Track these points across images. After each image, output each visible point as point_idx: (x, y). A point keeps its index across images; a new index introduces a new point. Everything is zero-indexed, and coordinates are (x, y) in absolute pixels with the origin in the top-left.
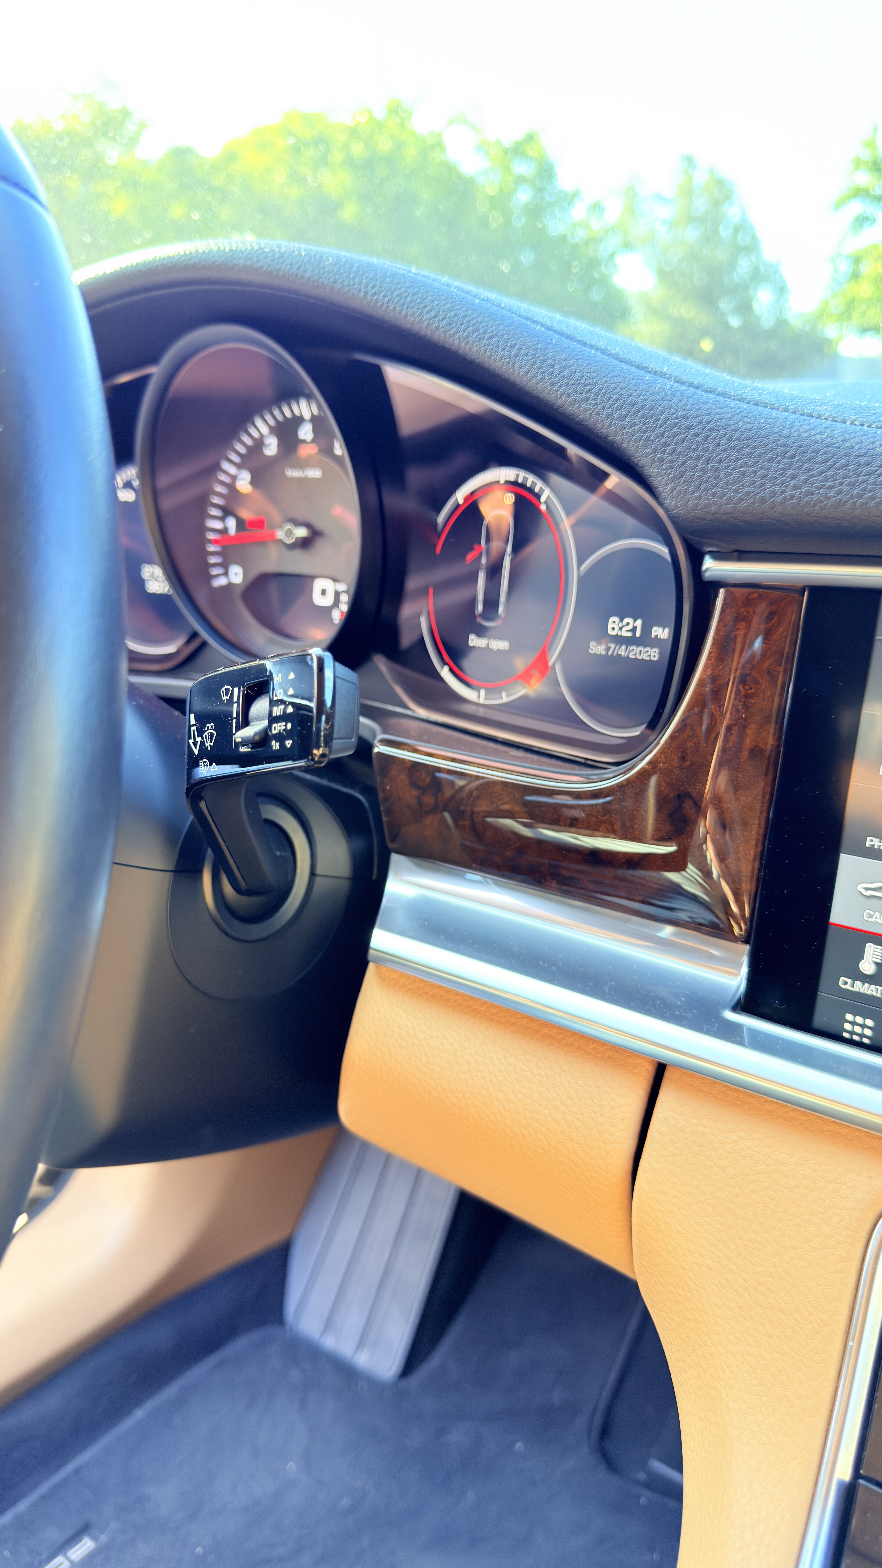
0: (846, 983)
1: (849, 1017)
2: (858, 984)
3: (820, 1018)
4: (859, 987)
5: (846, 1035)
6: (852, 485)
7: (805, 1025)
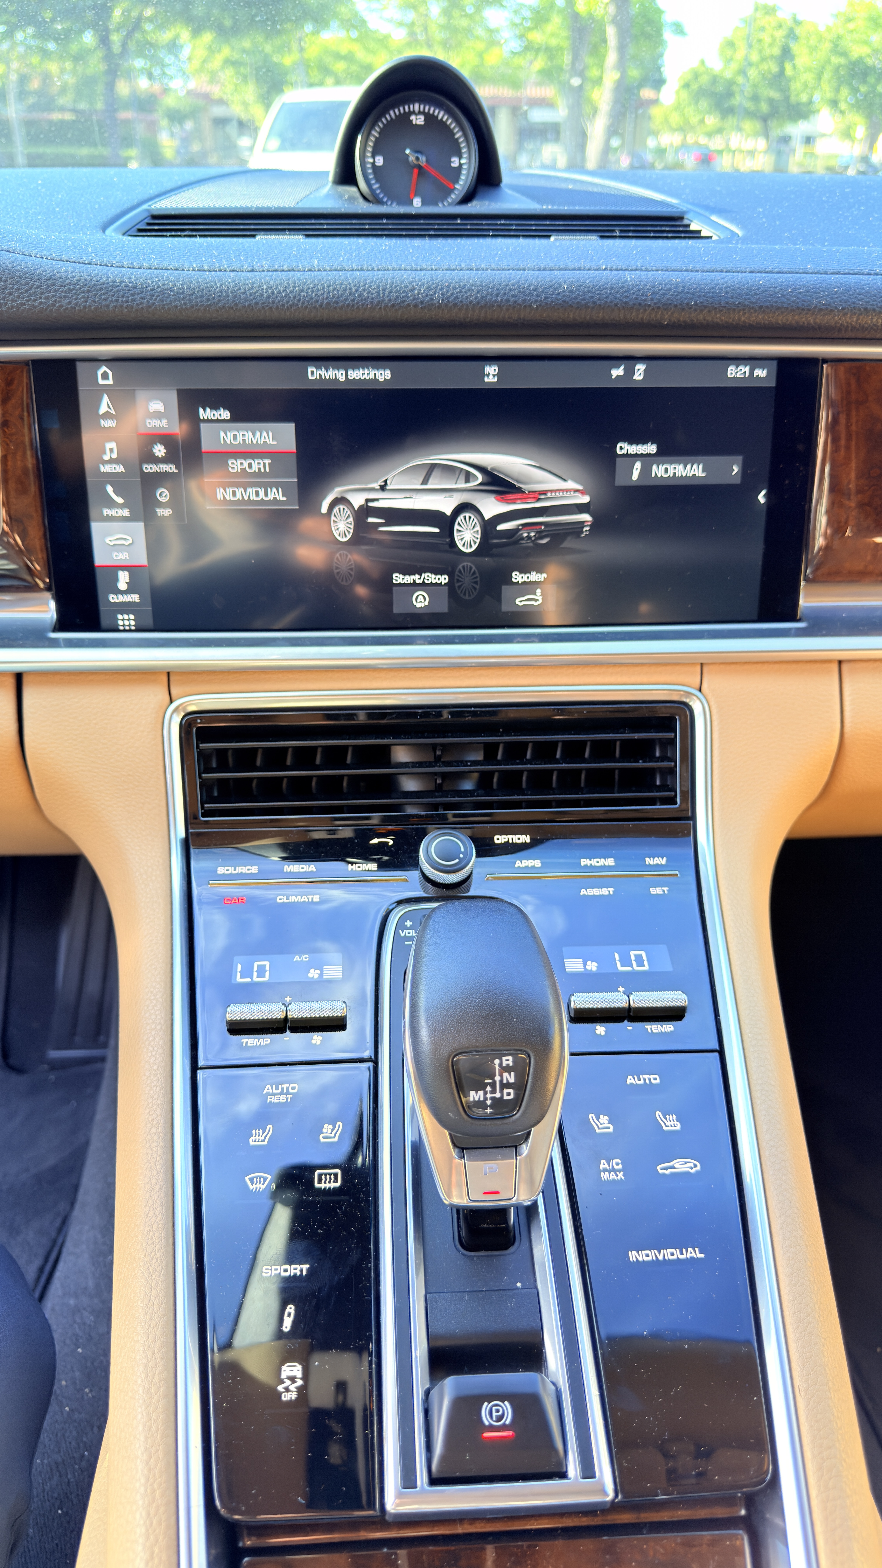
0: (112, 598)
1: (120, 617)
2: (120, 596)
3: (104, 622)
4: (121, 598)
5: (121, 628)
6: (46, 298)
7: (97, 628)
